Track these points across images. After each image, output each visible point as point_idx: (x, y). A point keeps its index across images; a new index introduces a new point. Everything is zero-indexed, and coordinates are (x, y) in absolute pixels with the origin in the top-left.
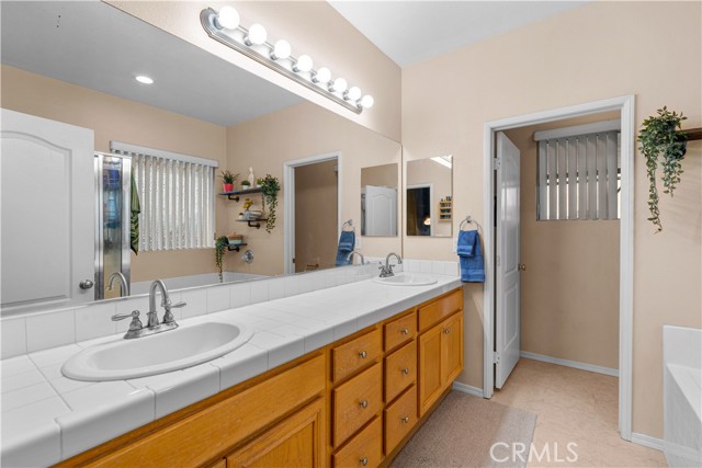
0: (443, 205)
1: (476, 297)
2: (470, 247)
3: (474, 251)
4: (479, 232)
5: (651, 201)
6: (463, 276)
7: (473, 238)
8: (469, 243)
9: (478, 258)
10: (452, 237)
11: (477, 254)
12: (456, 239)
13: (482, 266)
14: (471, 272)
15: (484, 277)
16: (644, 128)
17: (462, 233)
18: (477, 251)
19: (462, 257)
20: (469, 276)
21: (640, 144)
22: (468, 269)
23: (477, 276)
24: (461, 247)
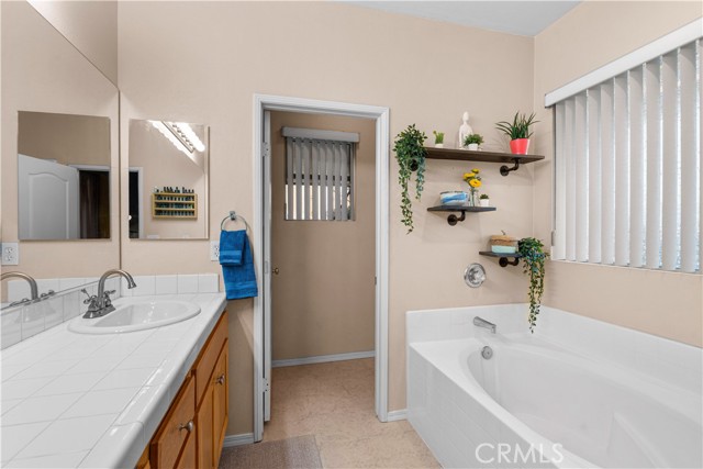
0: (159, 197)
1: (244, 318)
2: (238, 253)
3: (243, 258)
4: (248, 233)
5: (403, 204)
6: (229, 292)
7: (241, 241)
8: (236, 247)
9: (248, 267)
10: (208, 240)
11: (247, 261)
12: (216, 242)
13: (253, 278)
14: (239, 286)
15: (255, 291)
16: (399, 139)
17: (225, 235)
18: (247, 257)
19: (225, 266)
20: (237, 292)
21: (395, 154)
22: (235, 282)
23: (248, 289)
24: (225, 253)
